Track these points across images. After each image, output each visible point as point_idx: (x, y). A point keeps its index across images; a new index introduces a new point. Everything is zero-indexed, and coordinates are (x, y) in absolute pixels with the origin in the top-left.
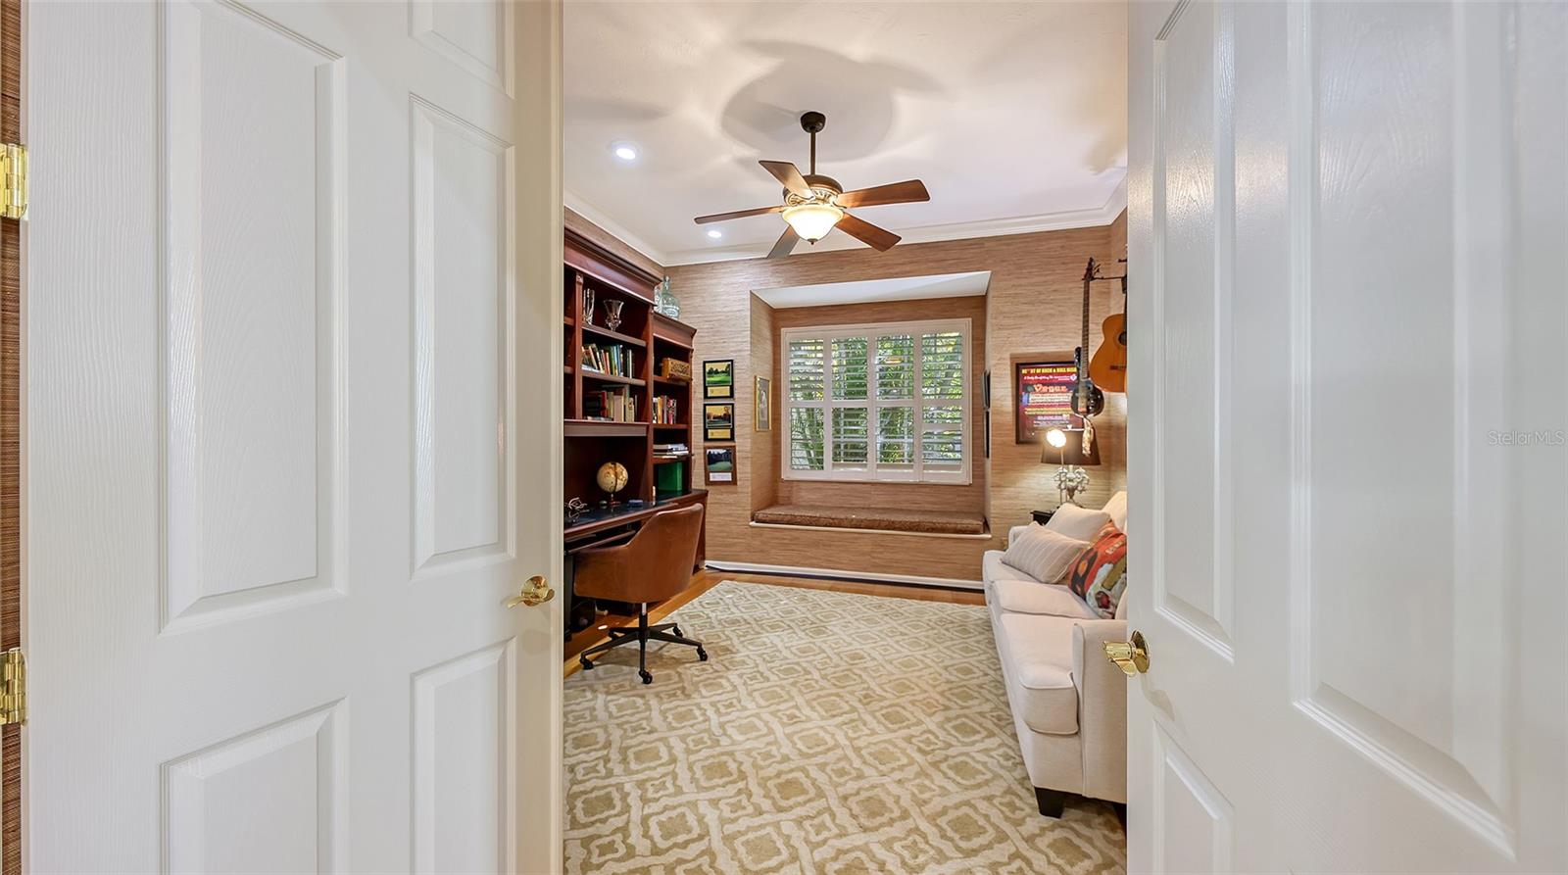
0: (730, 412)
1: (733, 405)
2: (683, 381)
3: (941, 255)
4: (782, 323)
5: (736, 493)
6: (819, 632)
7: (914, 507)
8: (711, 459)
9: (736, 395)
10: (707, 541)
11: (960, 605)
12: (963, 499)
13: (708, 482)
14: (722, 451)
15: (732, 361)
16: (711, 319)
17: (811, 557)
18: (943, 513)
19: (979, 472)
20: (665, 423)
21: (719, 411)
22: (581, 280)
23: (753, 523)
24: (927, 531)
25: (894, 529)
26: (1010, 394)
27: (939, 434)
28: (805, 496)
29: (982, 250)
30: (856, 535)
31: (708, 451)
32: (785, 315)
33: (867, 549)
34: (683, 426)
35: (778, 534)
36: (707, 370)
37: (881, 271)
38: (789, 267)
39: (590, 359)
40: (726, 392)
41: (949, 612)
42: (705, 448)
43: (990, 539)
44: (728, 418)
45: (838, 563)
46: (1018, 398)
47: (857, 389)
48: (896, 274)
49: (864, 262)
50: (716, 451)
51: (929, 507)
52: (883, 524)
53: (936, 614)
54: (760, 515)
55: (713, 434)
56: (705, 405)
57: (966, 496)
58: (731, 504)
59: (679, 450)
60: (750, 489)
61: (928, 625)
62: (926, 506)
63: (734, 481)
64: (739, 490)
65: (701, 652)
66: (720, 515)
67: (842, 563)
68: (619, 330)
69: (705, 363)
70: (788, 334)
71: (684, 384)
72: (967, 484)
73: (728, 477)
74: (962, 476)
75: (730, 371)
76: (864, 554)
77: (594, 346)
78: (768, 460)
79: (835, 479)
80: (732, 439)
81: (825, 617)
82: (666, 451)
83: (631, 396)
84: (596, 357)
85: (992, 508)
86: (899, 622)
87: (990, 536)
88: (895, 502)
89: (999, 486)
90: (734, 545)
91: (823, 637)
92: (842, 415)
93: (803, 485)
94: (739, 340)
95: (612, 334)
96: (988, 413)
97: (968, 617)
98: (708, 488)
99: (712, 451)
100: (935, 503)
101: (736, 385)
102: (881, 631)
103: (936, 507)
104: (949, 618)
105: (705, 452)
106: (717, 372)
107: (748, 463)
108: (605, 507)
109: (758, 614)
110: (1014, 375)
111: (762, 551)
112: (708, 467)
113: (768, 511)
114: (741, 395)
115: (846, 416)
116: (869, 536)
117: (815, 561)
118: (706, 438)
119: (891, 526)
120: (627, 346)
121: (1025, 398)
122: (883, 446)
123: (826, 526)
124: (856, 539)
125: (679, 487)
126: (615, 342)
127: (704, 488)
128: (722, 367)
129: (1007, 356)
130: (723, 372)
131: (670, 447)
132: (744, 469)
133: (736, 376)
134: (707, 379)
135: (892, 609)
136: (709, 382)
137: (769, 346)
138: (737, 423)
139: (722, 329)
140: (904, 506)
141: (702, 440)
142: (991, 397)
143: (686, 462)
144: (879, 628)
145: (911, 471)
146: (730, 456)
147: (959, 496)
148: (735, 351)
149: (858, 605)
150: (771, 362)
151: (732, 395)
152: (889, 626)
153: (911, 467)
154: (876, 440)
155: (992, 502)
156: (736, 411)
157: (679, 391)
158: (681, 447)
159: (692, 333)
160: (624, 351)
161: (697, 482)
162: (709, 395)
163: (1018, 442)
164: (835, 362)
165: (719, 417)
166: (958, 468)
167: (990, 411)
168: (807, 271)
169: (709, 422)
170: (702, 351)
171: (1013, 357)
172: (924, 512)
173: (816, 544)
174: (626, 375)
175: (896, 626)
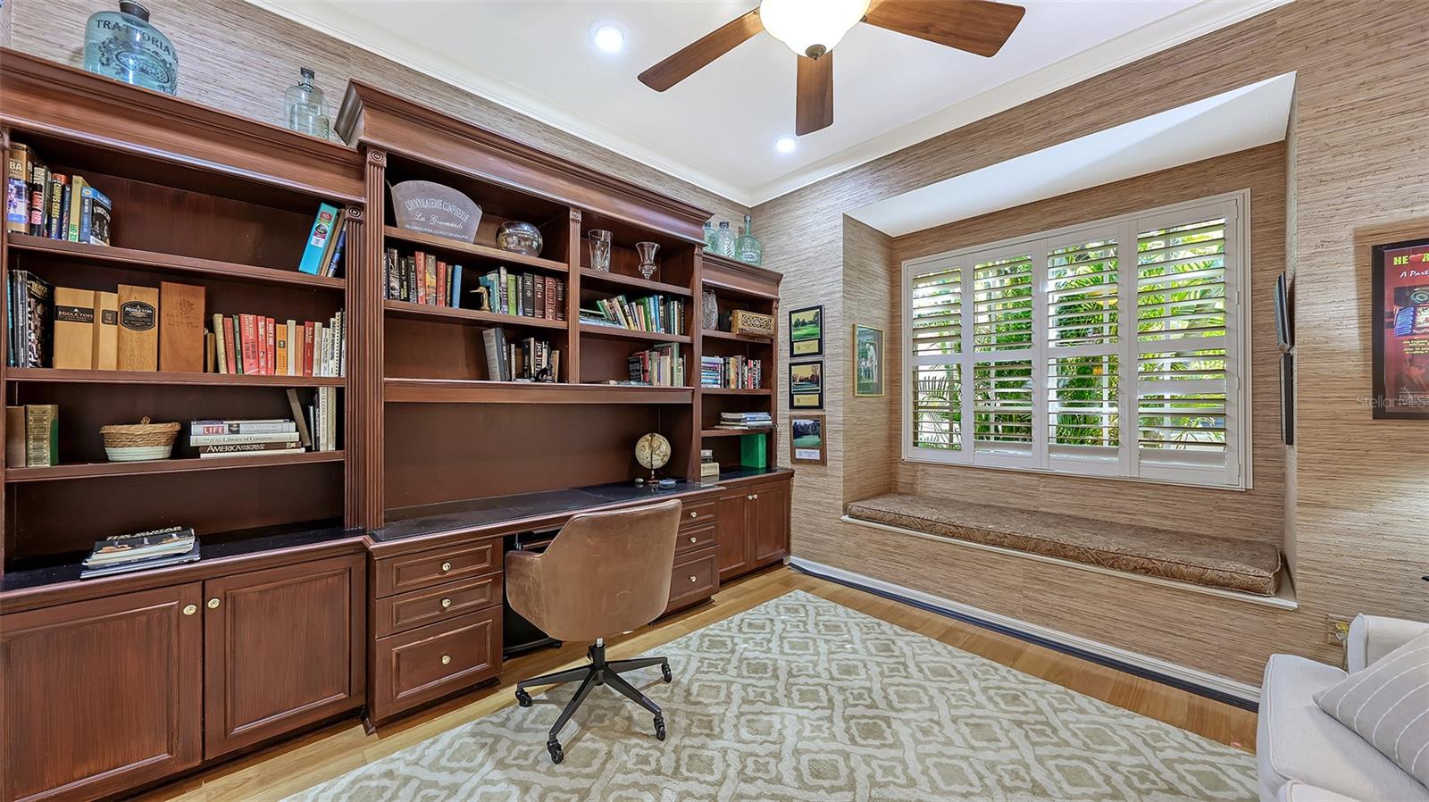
0: (818, 373)
1: (821, 363)
2: (766, 337)
3: (1166, 74)
4: (902, 255)
5: (826, 476)
6: (871, 731)
7: (1122, 519)
8: (798, 432)
9: (826, 351)
10: (792, 533)
11: (1204, 742)
12: (1233, 515)
13: (795, 460)
14: (809, 422)
15: (820, 307)
16: (797, 259)
17: (925, 578)
18: (1178, 537)
19: (1269, 470)
20: (740, 387)
21: (804, 372)
22: (579, 218)
23: (846, 518)
24: (1134, 570)
25: (1065, 557)
26: (1354, 312)
27: (1173, 399)
28: (934, 485)
29: (1272, 35)
30: (997, 557)
31: (794, 421)
32: (906, 243)
33: (1017, 581)
34: (765, 392)
35: (878, 537)
36: (793, 322)
37: (1040, 137)
38: (895, 169)
39: (615, 314)
40: (813, 346)
41: (1170, 754)
42: (791, 418)
43: (1295, 611)
44: (817, 380)
45: (966, 594)
46: (1378, 321)
47: (1020, 334)
48: (1070, 133)
49: (1009, 131)
50: (802, 422)
51: (1149, 521)
52: (1044, 547)
53: (1134, 751)
54: (854, 507)
55: (800, 400)
56: (791, 365)
57: (1236, 510)
58: (819, 490)
59: (759, 419)
60: (841, 474)
61: (1107, 780)
62: (1146, 519)
63: (823, 461)
64: (829, 472)
65: (658, 722)
66: (807, 502)
67: (972, 595)
68: (653, 278)
69: (791, 313)
70: (908, 267)
71: (768, 341)
72: (1241, 487)
73: (816, 455)
74: (1232, 472)
75: (819, 321)
76: (1011, 589)
77: (621, 298)
78: (881, 433)
79: (978, 464)
80: (820, 407)
81: (901, 697)
82: (739, 420)
83: (680, 357)
84: (624, 312)
85: (1298, 547)
86: (1040, 751)
87: (1294, 605)
88: (1084, 507)
89: (1322, 505)
90: (822, 542)
91: (870, 747)
92: (993, 372)
93: (932, 471)
94: (830, 279)
95: (646, 283)
96: (1289, 360)
97: (1219, 785)
98: (795, 467)
99: (798, 421)
100: (1165, 518)
101: (827, 338)
102: (991, 766)
103: (1167, 525)
104: (1169, 775)
105: (791, 423)
106: (804, 324)
107: (840, 437)
108: (641, 486)
109: (803, 660)
110: (1369, 272)
111: (858, 556)
112: (794, 441)
113: (866, 504)
114: (833, 351)
115: (999, 374)
116: (1018, 561)
117: (927, 583)
118: (792, 407)
119: (1058, 551)
120: (668, 298)
121: (1401, 319)
122: (1064, 418)
123: (945, 535)
124: (997, 562)
125: (762, 463)
126: (650, 293)
127: (790, 466)
128: (809, 316)
129: (1346, 233)
130: (811, 323)
131: (744, 415)
132: (836, 445)
133: (826, 327)
134: (793, 333)
135: (1039, 712)
136: (797, 337)
137: (882, 286)
138: (827, 386)
139: (810, 269)
140: (1100, 515)
141: (788, 409)
142: (1297, 325)
143: (770, 435)
144: (991, 755)
145: (1115, 459)
146: (818, 428)
147: (1220, 509)
148: (826, 295)
149: (974, 684)
150: (887, 307)
151: (820, 352)
152: (1014, 754)
153: (1114, 453)
154: (1051, 409)
155: (1300, 537)
156: (827, 371)
157: (759, 349)
158: (764, 415)
159: (776, 279)
160: (665, 302)
161: (783, 461)
162: (795, 353)
163: (1379, 414)
164: (982, 297)
165: (806, 380)
166: (1218, 458)
167: (1294, 352)
168: (921, 167)
169: (795, 387)
170: (787, 298)
171: (1359, 237)
172: (1139, 531)
173: (933, 559)
174: (668, 330)
175: (1030, 760)
